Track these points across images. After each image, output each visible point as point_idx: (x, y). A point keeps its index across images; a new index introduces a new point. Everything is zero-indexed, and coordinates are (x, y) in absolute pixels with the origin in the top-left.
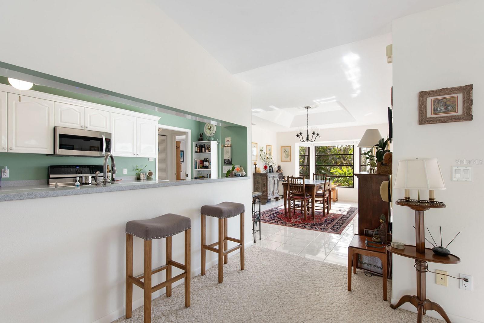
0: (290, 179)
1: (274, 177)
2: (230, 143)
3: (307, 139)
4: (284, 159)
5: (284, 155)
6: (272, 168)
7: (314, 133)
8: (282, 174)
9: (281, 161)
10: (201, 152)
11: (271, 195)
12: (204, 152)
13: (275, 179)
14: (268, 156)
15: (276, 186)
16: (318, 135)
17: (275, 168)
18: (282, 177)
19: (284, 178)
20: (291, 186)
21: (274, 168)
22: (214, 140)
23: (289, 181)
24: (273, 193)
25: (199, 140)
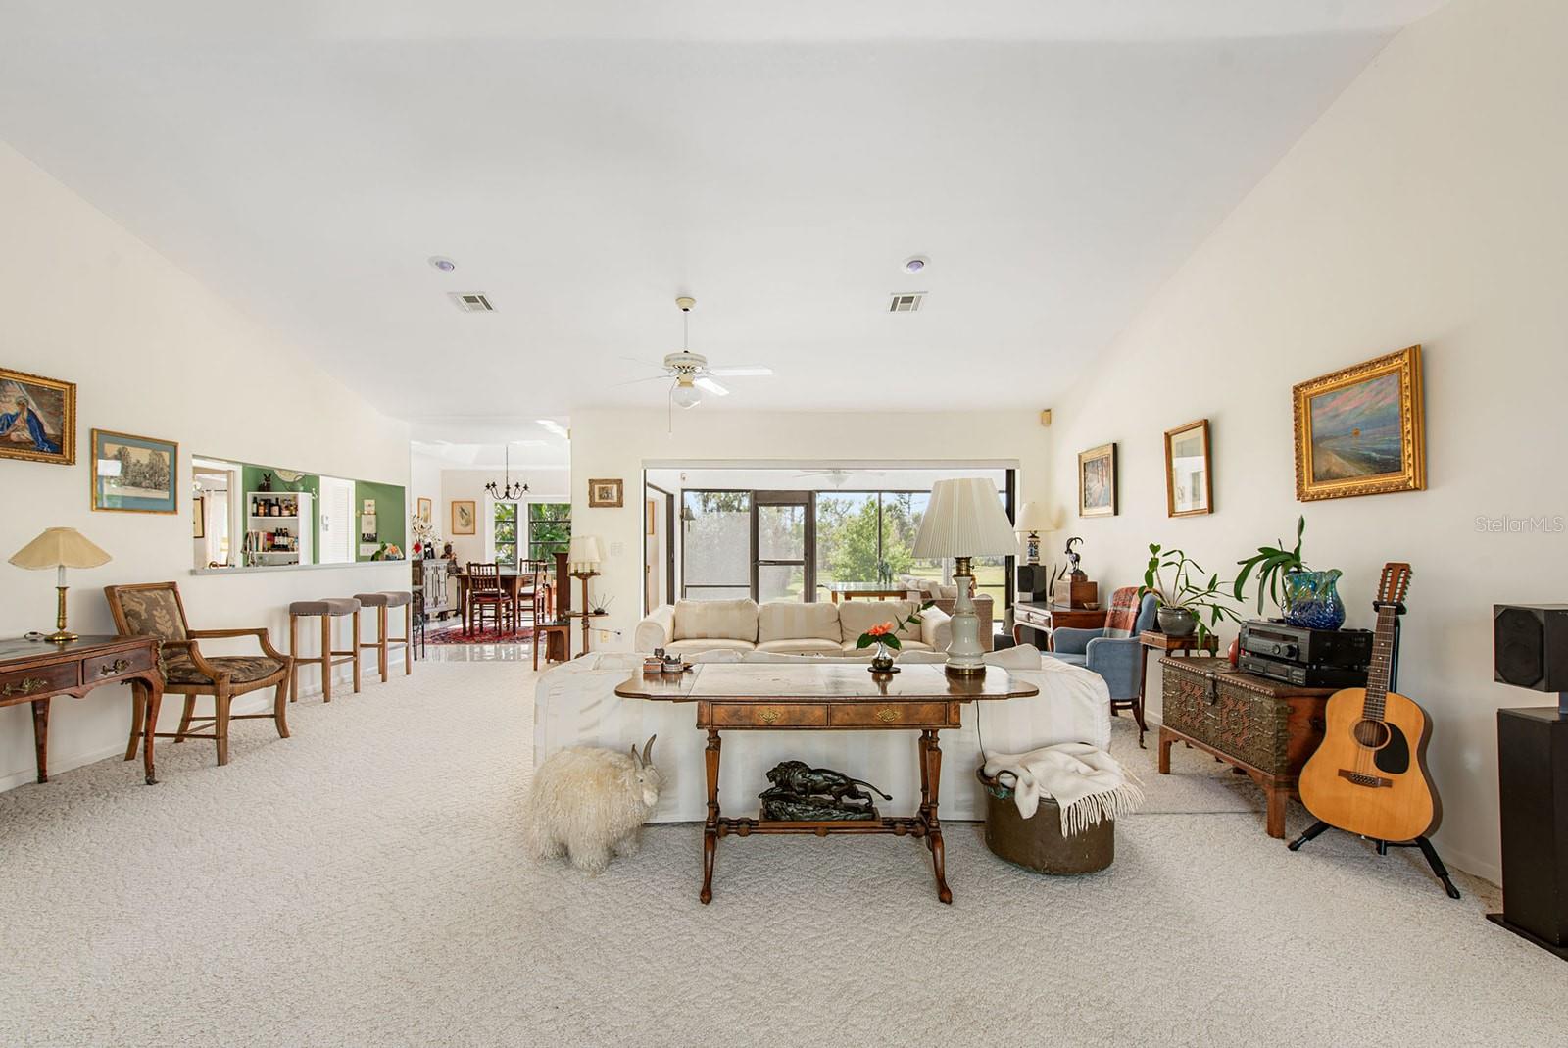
0: (473, 568)
1: (437, 569)
3: (507, 494)
4: (459, 528)
5: (459, 521)
6: (432, 550)
7: (517, 486)
8: (454, 562)
9: (453, 534)
10: (270, 515)
11: (430, 605)
12: (278, 513)
13: (439, 572)
14: (422, 523)
15: (442, 586)
16: (526, 488)
17: (439, 550)
18: (453, 569)
19: (459, 570)
20: (474, 580)
21: (435, 550)
22: (304, 491)
23: (470, 571)
24: (436, 602)
25: (261, 488)
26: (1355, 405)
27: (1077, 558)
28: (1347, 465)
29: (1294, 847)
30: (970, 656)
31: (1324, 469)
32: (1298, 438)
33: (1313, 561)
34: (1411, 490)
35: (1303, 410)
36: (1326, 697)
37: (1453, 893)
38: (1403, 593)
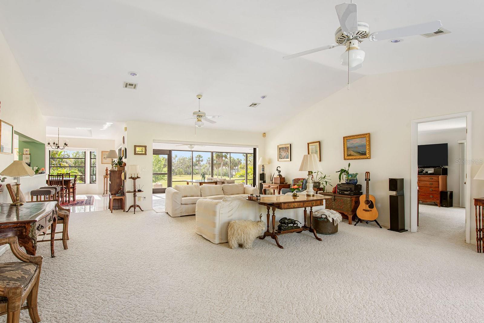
2: (29, 152)
3: (58, 147)
26: (357, 142)
27: (280, 172)
28: (355, 153)
29: (355, 225)
30: (312, 192)
31: (349, 154)
32: (344, 147)
33: (351, 172)
34: (368, 159)
35: (345, 142)
36: (359, 197)
37: (381, 227)
38: (369, 177)
